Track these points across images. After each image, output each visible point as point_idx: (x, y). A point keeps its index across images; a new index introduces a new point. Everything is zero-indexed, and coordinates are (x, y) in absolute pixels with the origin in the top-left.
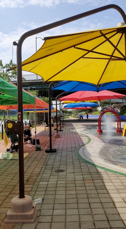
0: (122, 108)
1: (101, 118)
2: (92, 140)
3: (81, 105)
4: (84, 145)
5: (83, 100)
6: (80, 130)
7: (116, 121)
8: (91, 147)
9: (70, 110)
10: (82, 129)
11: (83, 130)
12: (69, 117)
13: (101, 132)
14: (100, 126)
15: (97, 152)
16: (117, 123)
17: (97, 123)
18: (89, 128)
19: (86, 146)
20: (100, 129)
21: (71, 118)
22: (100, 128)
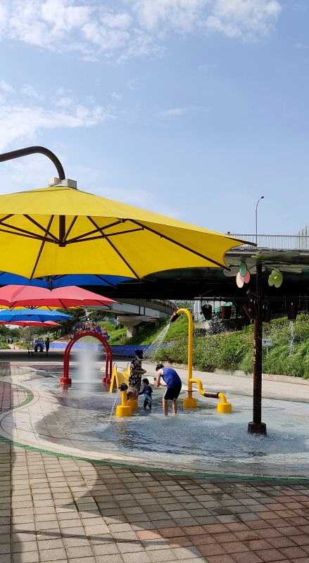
0: (136, 327)
1: (70, 350)
2: (35, 399)
3: (30, 315)
4: (11, 408)
5: (31, 304)
6: (22, 377)
7: (102, 358)
8: (26, 412)
9: (12, 327)
10: (28, 376)
11: (29, 379)
12: (10, 345)
13: (67, 382)
14: (66, 369)
15: (34, 421)
16: (105, 363)
17: (62, 363)
18: (45, 374)
19: (14, 410)
20: (67, 377)
21: (14, 348)
22: (66, 374)
